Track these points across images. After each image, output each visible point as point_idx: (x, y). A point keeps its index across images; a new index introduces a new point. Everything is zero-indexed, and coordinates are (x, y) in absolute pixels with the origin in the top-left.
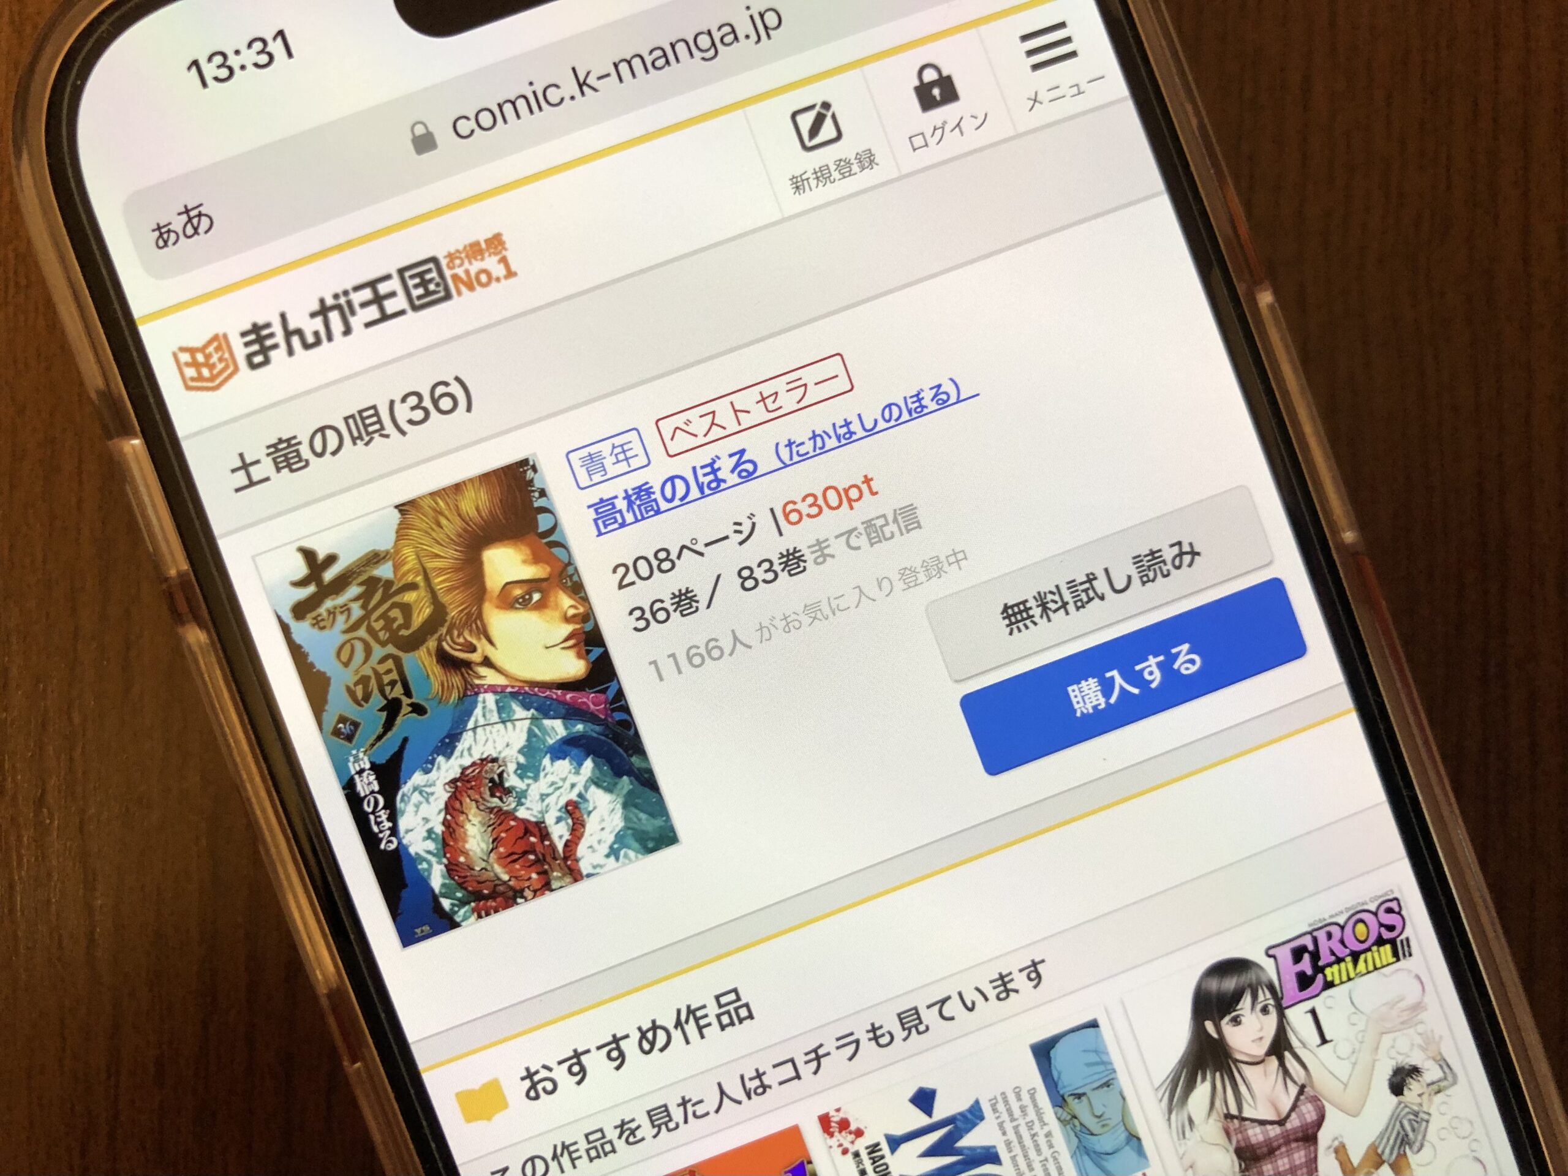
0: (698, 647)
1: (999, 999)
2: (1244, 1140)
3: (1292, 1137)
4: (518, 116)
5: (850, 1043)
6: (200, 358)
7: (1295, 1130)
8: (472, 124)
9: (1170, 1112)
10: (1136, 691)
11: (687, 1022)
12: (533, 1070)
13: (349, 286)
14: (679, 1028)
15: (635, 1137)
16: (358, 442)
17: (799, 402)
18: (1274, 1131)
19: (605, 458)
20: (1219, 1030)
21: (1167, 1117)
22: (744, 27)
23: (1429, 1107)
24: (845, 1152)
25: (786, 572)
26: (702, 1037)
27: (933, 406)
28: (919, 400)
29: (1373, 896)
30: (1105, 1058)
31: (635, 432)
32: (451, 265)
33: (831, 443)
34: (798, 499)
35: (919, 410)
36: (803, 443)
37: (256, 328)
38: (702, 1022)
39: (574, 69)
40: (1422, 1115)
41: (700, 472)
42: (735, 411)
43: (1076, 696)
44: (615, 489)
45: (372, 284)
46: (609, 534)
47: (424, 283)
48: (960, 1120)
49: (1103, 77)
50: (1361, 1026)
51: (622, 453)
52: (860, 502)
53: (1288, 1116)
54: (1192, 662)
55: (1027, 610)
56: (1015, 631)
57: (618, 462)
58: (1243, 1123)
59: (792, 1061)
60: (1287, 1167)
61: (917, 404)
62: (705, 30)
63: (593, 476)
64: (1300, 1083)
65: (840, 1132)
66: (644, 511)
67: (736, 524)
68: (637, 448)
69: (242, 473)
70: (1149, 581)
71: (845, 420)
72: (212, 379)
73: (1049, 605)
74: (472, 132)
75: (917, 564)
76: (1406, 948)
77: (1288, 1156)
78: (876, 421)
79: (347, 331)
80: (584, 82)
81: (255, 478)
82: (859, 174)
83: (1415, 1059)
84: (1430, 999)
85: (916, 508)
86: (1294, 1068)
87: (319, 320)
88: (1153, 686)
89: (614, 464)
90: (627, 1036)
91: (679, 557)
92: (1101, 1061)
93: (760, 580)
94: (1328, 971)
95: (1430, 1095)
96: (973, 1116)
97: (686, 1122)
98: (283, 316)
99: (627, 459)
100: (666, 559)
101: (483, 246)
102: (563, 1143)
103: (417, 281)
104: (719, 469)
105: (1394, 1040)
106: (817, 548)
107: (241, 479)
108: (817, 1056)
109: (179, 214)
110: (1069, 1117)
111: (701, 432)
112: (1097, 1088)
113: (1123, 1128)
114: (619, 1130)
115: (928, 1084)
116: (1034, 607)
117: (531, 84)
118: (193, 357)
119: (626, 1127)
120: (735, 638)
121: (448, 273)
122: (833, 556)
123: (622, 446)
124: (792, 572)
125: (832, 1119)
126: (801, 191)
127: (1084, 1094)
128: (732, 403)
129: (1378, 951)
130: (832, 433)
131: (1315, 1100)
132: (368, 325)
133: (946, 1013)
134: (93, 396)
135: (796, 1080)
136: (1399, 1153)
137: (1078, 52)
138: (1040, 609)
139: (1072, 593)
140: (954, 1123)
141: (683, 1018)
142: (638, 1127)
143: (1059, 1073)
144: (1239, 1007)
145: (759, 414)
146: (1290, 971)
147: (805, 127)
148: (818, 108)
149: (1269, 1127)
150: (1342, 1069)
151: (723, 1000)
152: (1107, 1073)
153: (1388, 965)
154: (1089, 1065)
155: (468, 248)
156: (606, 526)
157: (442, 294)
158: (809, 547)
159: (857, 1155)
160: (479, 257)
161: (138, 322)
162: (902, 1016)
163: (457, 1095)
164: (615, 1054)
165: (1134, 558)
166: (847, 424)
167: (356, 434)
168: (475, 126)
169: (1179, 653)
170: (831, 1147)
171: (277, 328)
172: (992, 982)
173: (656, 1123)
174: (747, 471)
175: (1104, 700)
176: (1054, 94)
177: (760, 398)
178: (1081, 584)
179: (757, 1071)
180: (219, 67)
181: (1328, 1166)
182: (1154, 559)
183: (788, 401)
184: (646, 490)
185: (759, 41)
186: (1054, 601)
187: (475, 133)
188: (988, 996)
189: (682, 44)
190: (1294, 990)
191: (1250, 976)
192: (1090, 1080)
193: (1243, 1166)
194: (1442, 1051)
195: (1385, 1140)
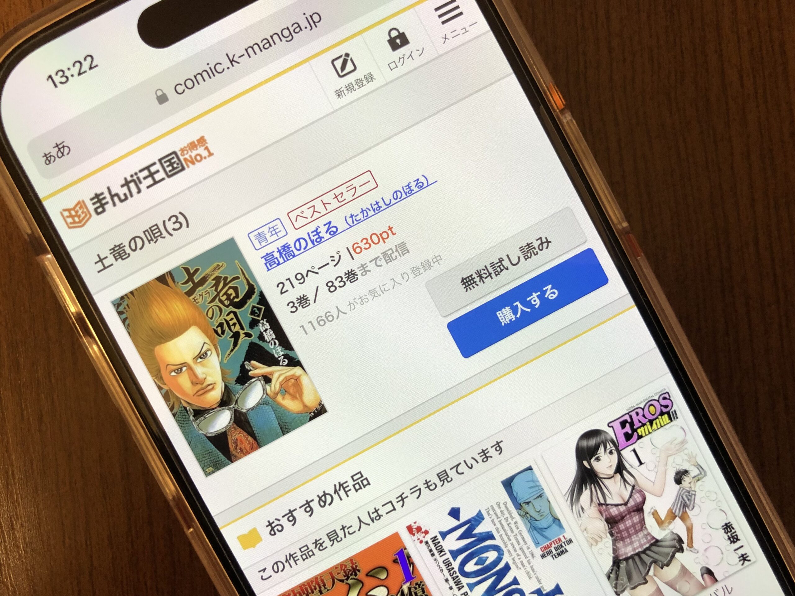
0: (321, 317)
1: (483, 461)
2: (609, 514)
3: (631, 510)
4: (204, 80)
5: (417, 490)
6: (73, 213)
7: (632, 507)
8: (183, 87)
9: (572, 506)
10: (529, 310)
11: (340, 490)
12: (271, 522)
13: (137, 170)
14: (336, 493)
15: (322, 547)
16: (151, 242)
17: (353, 196)
18: (622, 509)
19: (266, 234)
20: (590, 464)
21: (571, 508)
22: (304, 24)
23: (695, 488)
24: (421, 542)
26: (348, 496)
27: (416, 189)
28: (410, 187)
29: (656, 392)
30: (538, 484)
31: (278, 220)
32: (183, 154)
33: (371, 213)
34: (359, 241)
35: (410, 192)
36: (358, 215)
37: (97, 196)
38: (347, 489)
39: (227, 55)
40: (692, 492)
41: (311, 235)
42: (324, 204)
43: (501, 316)
44: (273, 248)
45: (148, 168)
46: (273, 269)
47: (171, 164)
49: (477, 22)
51: (274, 231)
52: (388, 239)
53: (628, 500)
54: (554, 293)
55: (473, 279)
56: (469, 289)
57: (272, 235)
58: (607, 507)
59: (391, 502)
60: (631, 524)
61: (409, 190)
62: (286, 27)
63: (261, 244)
64: (632, 485)
65: (418, 533)
66: (288, 257)
67: (332, 257)
68: (280, 227)
69: (100, 263)
70: (528, 258)
71: (376, 201)
72: (80, 222)
73: (482, 276)
74: (184, 90)
75: (419, 265)
76: (675, 415)
77: (630, 519)
78: (390, 200)
79: (139, 191)
80: (233, 60)
81: (106, 265)
82: (367, 85)
83: (686, 466)
84: (689, 437)
85: (406, 243)
86: (628, 478)
87: (125, 188)
88: (537, 307)
89: (270, 236)
90: (313, 500)
91: (307, 276)
92: (535, 485)
94: (639, 431)
95: (694, 482)
96: (478, 519)
97: (345, 537)
98: (109, 189)
99: (276, 233)
101: (196, 143)
102: (290, 554)
103: (168, 163)
104: (320, 232)
105: (674, 459)
107: (100, 266)
108: (402, 498)
109: (54, 147)
110: (525, 513)
111: (309, 216)
112: (536, 498)
113: (551, 516)
114: (315, 545)
115: (456, 506)
116: (476, 277)
117: (208, 64)
119: (318, 543)
120: (339, 310)
121: (182, 158)
123: (273, 227)
125: (413, 527)
126: (341, 97)
127: (530, 502)
128: (322, 201)
129: (662, 418)
130: (371, 209)
131: (640, 492)
132: (148, 187)
133: (459, 471)
134: (26, 237)
135: (394, 511)
136: (683, 511)
137: (463, 12)
138: (479, 278)
139: (493, 268)
141: (338, 488)
142: (324, 542)
143: (517, 493)
144: (598, 452)
145: (335, 204)
146: (621, 433)
147: (339, 67)
148: (343, 57)
149: (620, 507)
151: (355, 478)
152: (539, 490)
153: (667, 424)
154: (531, 488)
155: (189, 145)
156: (271, 266)
157: (180, 168)
159: (427, 543)
160: (195, 149)
161: (42, 200)
162: (439, 475)
163: (238, 537)
164: (308, 509)
165: (520, 248)
166: (377, 203)
167: (150, 238)
168: (185, 88)
169: (547, 289)
170: (414, 540)
171: (107, 194)
172: (479, 454)
173: (332, 539)
174: (333, 231)
175: (514, 316)
176: (455, 34)
177: (335, 196)
178: (497, 263)
179: (375, 509)
180: (61, 77)
181: (650, 522)
182: (529, 247)
183: (348, 196)
184: (287, 247)
185: (312, 29)
186: (485, 273)
187: (185, 91)
188: (478, 461)
189: (276, 36)
190: (624, 442)
191: (602, 437)
192: (532, 494)
193: (610, 526)
194: (698, 461)
195: (675, 506)
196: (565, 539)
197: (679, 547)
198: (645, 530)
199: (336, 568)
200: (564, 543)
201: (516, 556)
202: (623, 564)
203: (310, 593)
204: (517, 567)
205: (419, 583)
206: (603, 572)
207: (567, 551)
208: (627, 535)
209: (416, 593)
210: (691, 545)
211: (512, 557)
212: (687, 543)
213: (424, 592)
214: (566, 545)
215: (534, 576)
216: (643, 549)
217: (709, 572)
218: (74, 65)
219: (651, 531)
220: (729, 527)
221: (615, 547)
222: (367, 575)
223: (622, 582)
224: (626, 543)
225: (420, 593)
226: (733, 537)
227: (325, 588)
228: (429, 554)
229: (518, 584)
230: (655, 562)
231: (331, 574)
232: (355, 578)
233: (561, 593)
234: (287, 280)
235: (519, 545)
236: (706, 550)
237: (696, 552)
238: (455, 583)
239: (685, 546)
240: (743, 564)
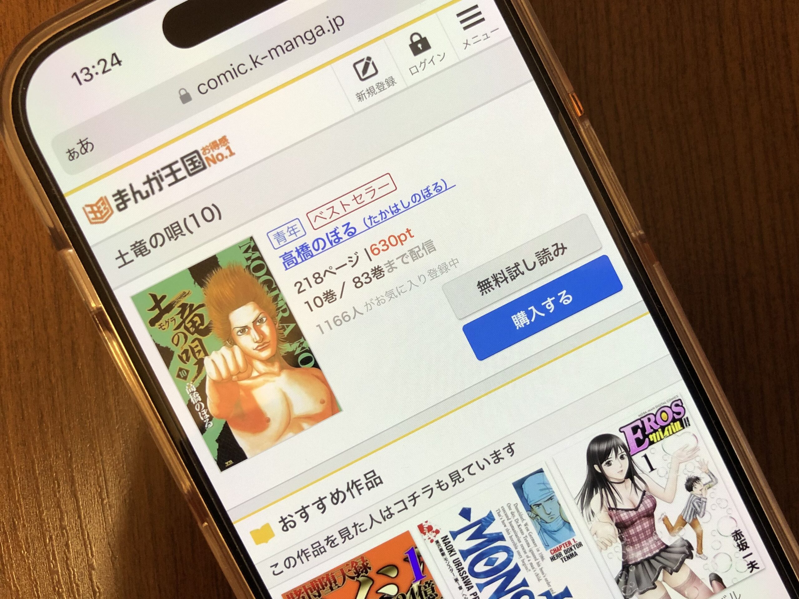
0: (338, 317)
1: (495, 462)
2: (619, 519)
3: (642, 516)
4: (227, 81)
5: (428, 490)
6: (95, 209)
7: (643, 512)
8: (206, 87)
9: (582, 509)
10: (543, 315)
11: (352, 488)
12: (284, 518)
13: (159, 169)
14: (349, 491)
15: (334, 544)
16: (172, 239)
17: (372, 198)
18: (633, 514)
19: (284, 234)
20: (601, 469)
21: (581, 511)
22: (327, 27)
23: (706, 495)
24: (432, 541)
25: (375, 277)
26: (360, 494)
27: (435, 193)
28: (428, 191)
29: (668, 399)
30: (548, 486)
31: (297, 220)
32: (204, 153)
34: (377, 243)
35: (428, 195)
36: (376, 217)
37: (119, 192)
38: (359, 487)
39: (250, 56)
40: (702, 499)
41: (330, 235)
42: (343, 205)
43: (516, 320)
44: (291, 247)
45: (170, 166)
46: (291, 269)
47: (193, 163)
48: (483, 521)
49: (498, 29)
50: (669, 461)
51: (293, 231)
52: (406, 241)
53: (639, 506)
54: (568, 298)
55: (489, 283)
56: (485, 293)
57: (291, 235)
58: (618, 511)
59: (403, 501)
60: (641, 529)
61: (427, 193)
62: (309, 30)
63: (280, 243)
64: (643, 490)
65: (429, 532)
66: (306, 257)
67: (349, 257)
68: (299, 227)
69: (121, 259)
70: (544, 263)
71: (395, 204)
72: (102, 218)
73: (499, 280)
74: (207, 90)
75: (436, 267)
76: (687, 422)
77: (641, 524)
78: (409, 203)
79: (161, 189)
80: (256, 62)
81: (127, 261)
82: (388, 89)
83: (697, 473)
84: (701, 445)
85: (432, 241)
86: (638, 482)
87: (147, 185)
88: (551, 311)
89: (289, 236)
90: (325, 497)
91: (324, 276)
92: (546, 488)
93: (364, 282)
94: (650, 436)
95: (706, 489)
96: (489, 519)
97: (357, 534)
98: (131, 186)
99: (295, 233)
100: (319, 277)
101: (218, 142)
102: (302, 550)
103: (190, 162)
104: (338, 233)
106: (388, 265)
107: (120, 262)
108: (414, 498)
109: (78, 144)
110: (535, 516)
111: (328, 217)
112: (546, 501)
113: (561, 519)
114: (326, 541)
115: (467, 506)
116: (492, 281)
117: (231, 65)
118: (92, 209)
119: (329, 540)
120: (355, 311)
121: (203, 157)
122: (396, 268)
123: (292, 227)
124: (378, 277)
125: (424, 526)
126: (362, 100)
127: (540, 504)
128: (341, 202)
129: (674, 425)
130: (389, 211)
131: (651, 497)
132: (170, 185)
133: (471, 472)
134: (48, 231)
135: (406, 510)
136: (693, 518)
137: (485, 18)
138: (495, 282)
139: (509, 273)
140: (481, 523)
141: (350, 486)
142: (335, 539)
143: (528, 496)
144: (609, 457)
145: (354, 205)
147: (360, 71)
148: (365, 60)
149: (630, 512)
150: (663, 482)
151: (368, 476)
152: (550, 493)
153: (679, 431)
154: (541, 490)
155: (211, 144)
156: (289, 265)
157: (202, 167)
158: (385, 265)
159: (437, 542)
160: (217, 148)
161: (65, 195)
162: (451, 475)
163: (251, 532)
164: (321, 506)
165: (536, 254)
167: (170, 236)
168: (208, 88)
169: (562, 295)
170: (425, 539)
171: (129, 191)
172: (491, 455)
173: (343, 536)
174: (351, 233)
175: (529, 320)
176: (476, 40)
177: (354, 198)
178: (513, 268)
179: (387, 507)
180: (86, 75)
181: (660, 527)
182: (545, 253)
183: (367, 198)
184: (306, 246)
185: (334, 32)
186: (500, 278)
187: (209, 90)
188: (490, 462)
189: (299, 38)
190: (635, 447)
191: (613, 442)
192: (543, 497)
193: (620, 531)
194: (709, 469)
195: (686, 512)
196: (575, 542)
197: (688, 553)
198: (656, 536)
199: (347, 565)
200: (574, 546)
201: (526, 558)
202: (633, 569)
203: (321, 589)
204: (526, 568)
205: (429, 582)
206: (612, 575)
207: (576, 554)
208: (637, 540)
209: (425, 592)
210: (700, 551)
211: (522, 559)
212: (697, 549)
213: (433, 591)
214: (575, 549)
215: (543, 579)
216: (652, 555)
217: (718, 579)
218: (99, 63)
219: (662, 537)
220: (738, 534)
221: (624, 552)
222: (378, 573)
223: (631, 586)
224: (636, 548)
225: (429, 592)
226: (742, 544)
227: (336, 585)
228: (440, 553)
229: (528, 586)
230: (665, 567)
231: (342, 570)
232: (366, 575)
233: (570, 596)
234: (304, 279)
235: (529, 547)
236: (715, 557)
237: (705, 558)
238: (465, 583)
239: (694, 552)
240: (751, 572)
